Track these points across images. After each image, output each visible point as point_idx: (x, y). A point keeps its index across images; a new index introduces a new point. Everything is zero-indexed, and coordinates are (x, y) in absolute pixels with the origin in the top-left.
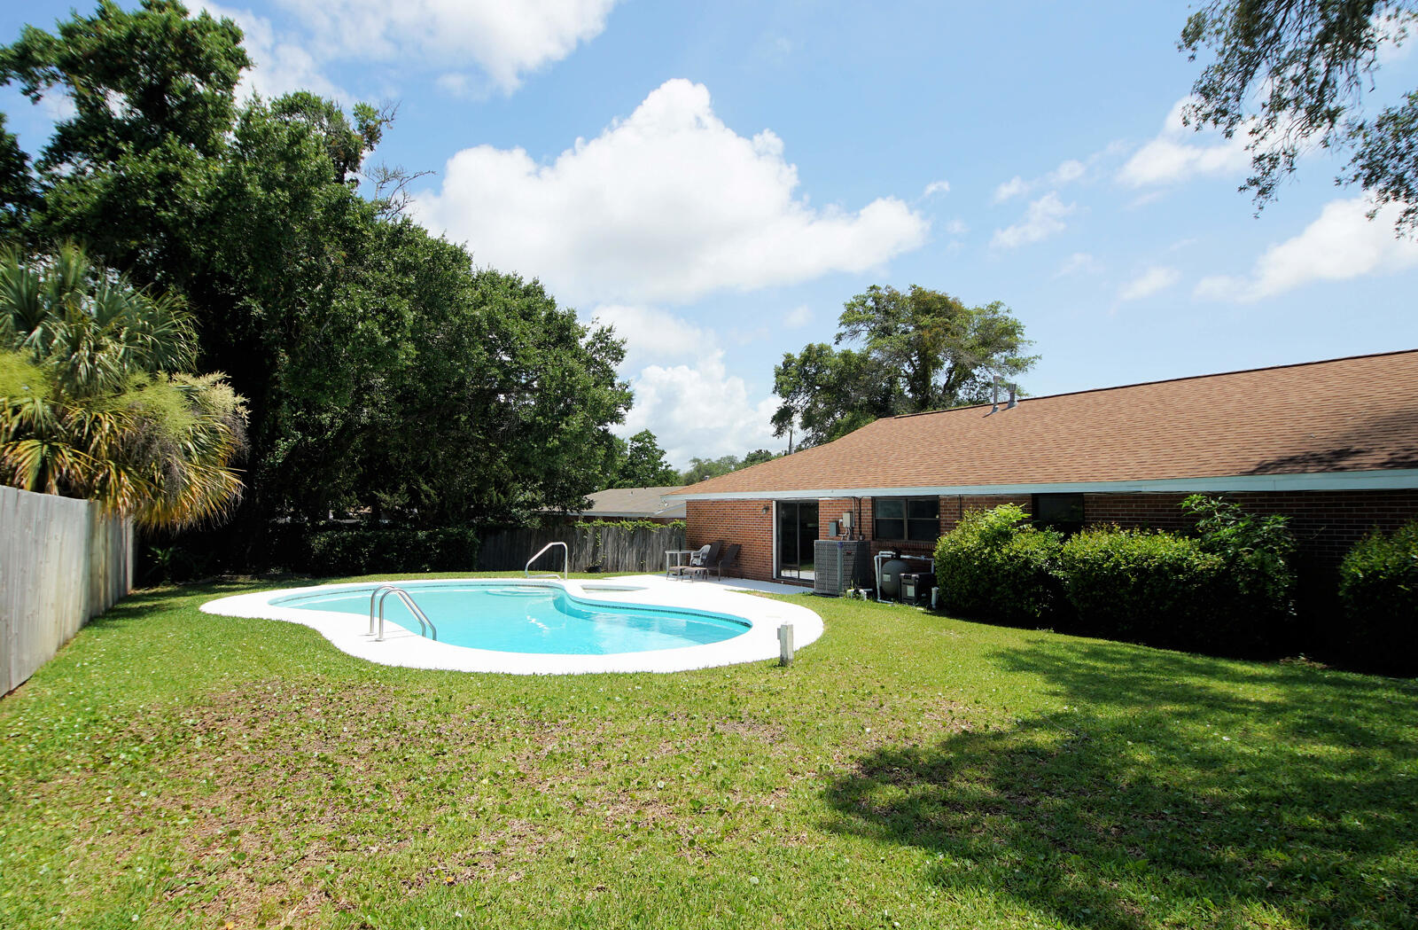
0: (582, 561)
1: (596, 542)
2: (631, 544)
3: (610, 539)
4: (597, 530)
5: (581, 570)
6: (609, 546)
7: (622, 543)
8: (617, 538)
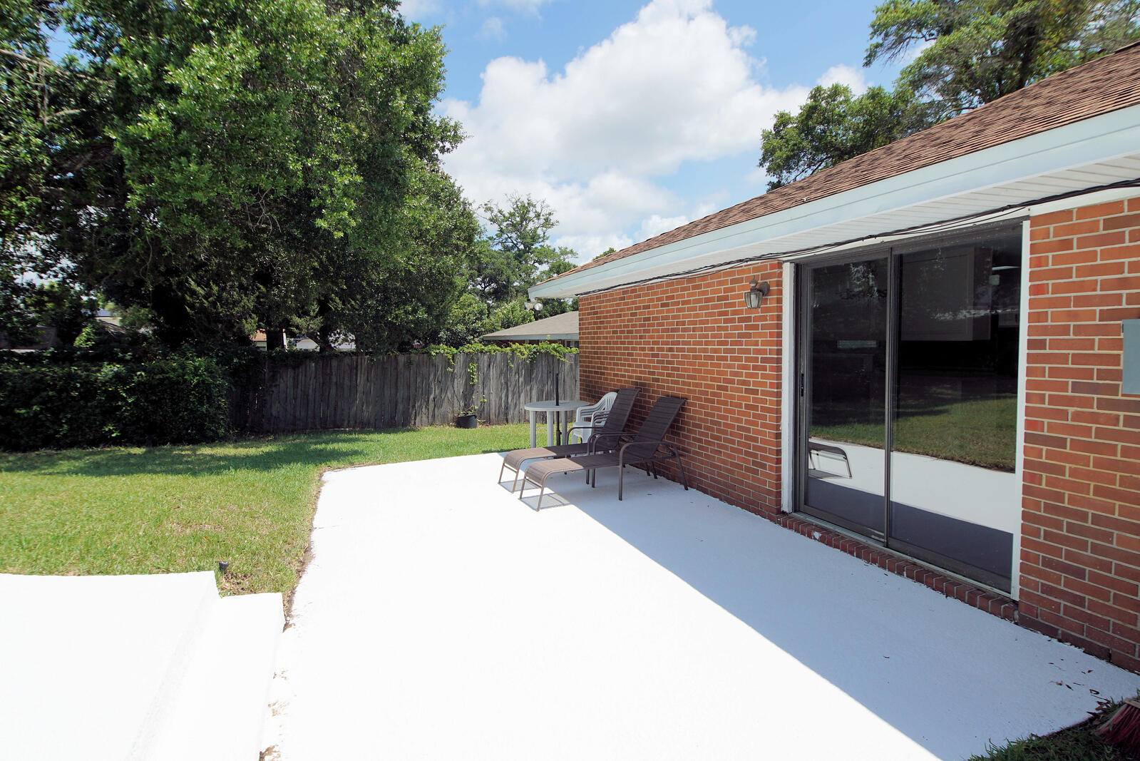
0: (446, 408)
1: (469, 378)
2: (529, 378)
3: (493, 373)
4: (470, 358)
5: (444, 421)
6: (493, 384)
7: (514, 378)
8: (505, 372)
